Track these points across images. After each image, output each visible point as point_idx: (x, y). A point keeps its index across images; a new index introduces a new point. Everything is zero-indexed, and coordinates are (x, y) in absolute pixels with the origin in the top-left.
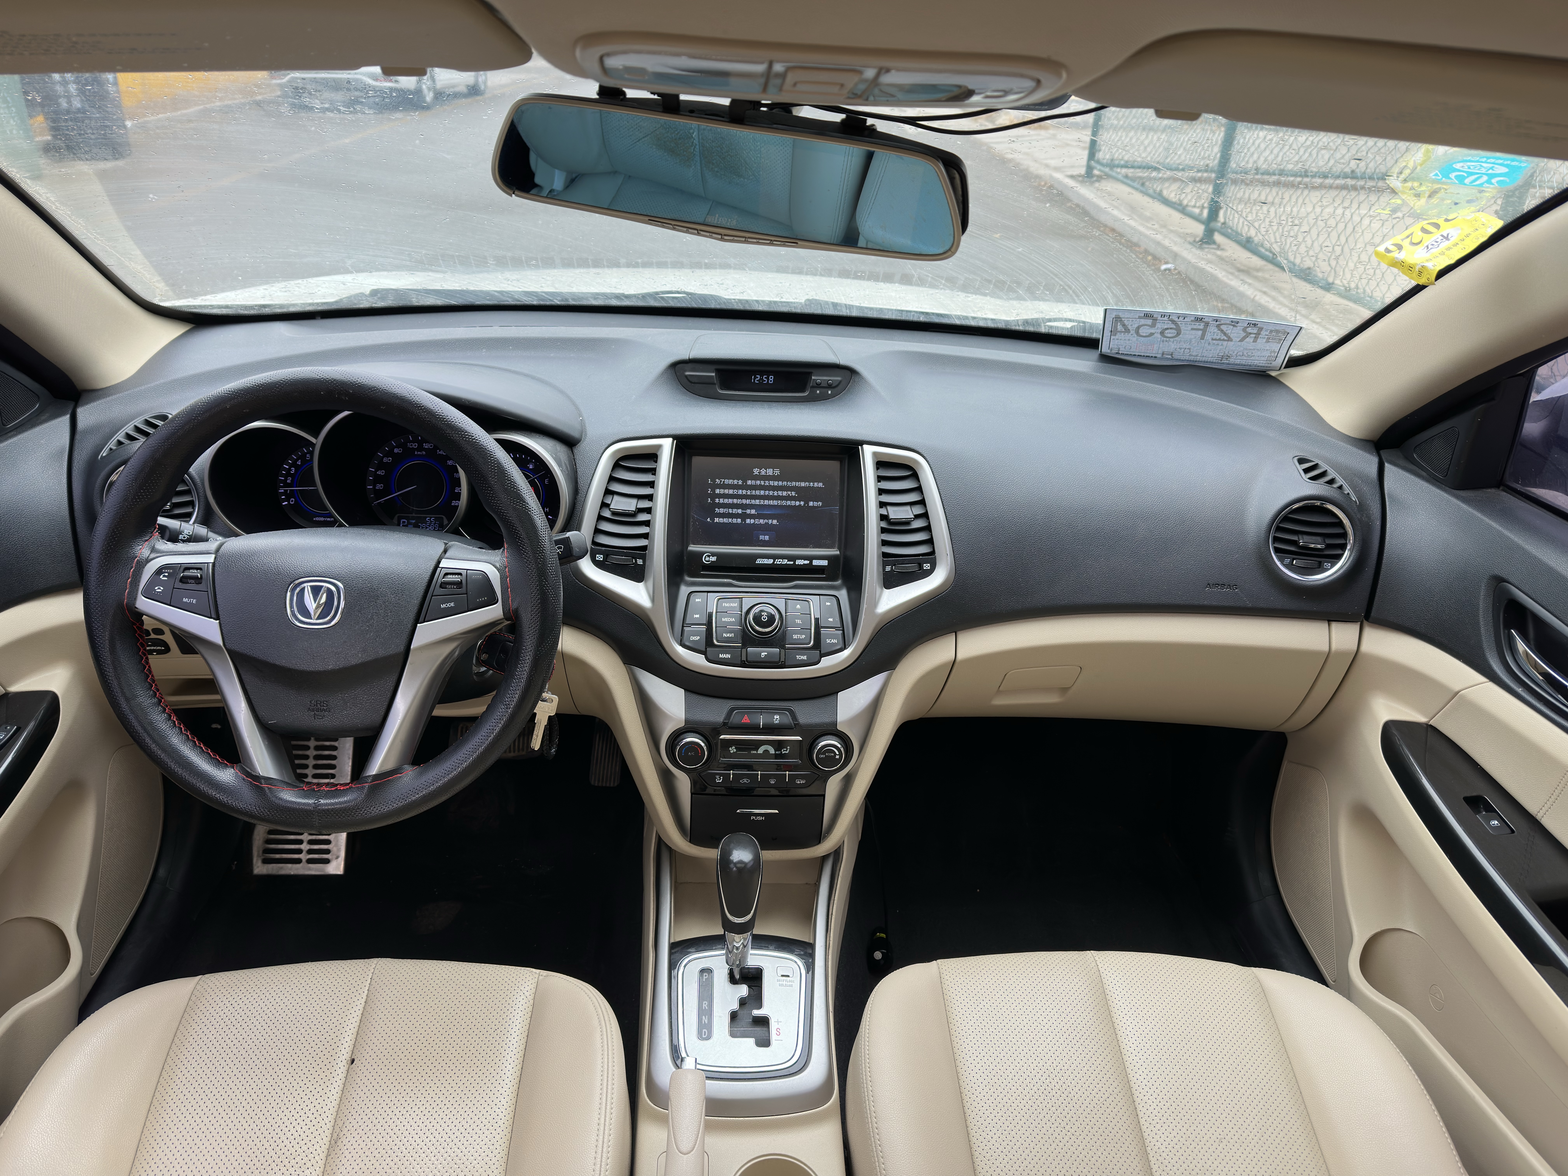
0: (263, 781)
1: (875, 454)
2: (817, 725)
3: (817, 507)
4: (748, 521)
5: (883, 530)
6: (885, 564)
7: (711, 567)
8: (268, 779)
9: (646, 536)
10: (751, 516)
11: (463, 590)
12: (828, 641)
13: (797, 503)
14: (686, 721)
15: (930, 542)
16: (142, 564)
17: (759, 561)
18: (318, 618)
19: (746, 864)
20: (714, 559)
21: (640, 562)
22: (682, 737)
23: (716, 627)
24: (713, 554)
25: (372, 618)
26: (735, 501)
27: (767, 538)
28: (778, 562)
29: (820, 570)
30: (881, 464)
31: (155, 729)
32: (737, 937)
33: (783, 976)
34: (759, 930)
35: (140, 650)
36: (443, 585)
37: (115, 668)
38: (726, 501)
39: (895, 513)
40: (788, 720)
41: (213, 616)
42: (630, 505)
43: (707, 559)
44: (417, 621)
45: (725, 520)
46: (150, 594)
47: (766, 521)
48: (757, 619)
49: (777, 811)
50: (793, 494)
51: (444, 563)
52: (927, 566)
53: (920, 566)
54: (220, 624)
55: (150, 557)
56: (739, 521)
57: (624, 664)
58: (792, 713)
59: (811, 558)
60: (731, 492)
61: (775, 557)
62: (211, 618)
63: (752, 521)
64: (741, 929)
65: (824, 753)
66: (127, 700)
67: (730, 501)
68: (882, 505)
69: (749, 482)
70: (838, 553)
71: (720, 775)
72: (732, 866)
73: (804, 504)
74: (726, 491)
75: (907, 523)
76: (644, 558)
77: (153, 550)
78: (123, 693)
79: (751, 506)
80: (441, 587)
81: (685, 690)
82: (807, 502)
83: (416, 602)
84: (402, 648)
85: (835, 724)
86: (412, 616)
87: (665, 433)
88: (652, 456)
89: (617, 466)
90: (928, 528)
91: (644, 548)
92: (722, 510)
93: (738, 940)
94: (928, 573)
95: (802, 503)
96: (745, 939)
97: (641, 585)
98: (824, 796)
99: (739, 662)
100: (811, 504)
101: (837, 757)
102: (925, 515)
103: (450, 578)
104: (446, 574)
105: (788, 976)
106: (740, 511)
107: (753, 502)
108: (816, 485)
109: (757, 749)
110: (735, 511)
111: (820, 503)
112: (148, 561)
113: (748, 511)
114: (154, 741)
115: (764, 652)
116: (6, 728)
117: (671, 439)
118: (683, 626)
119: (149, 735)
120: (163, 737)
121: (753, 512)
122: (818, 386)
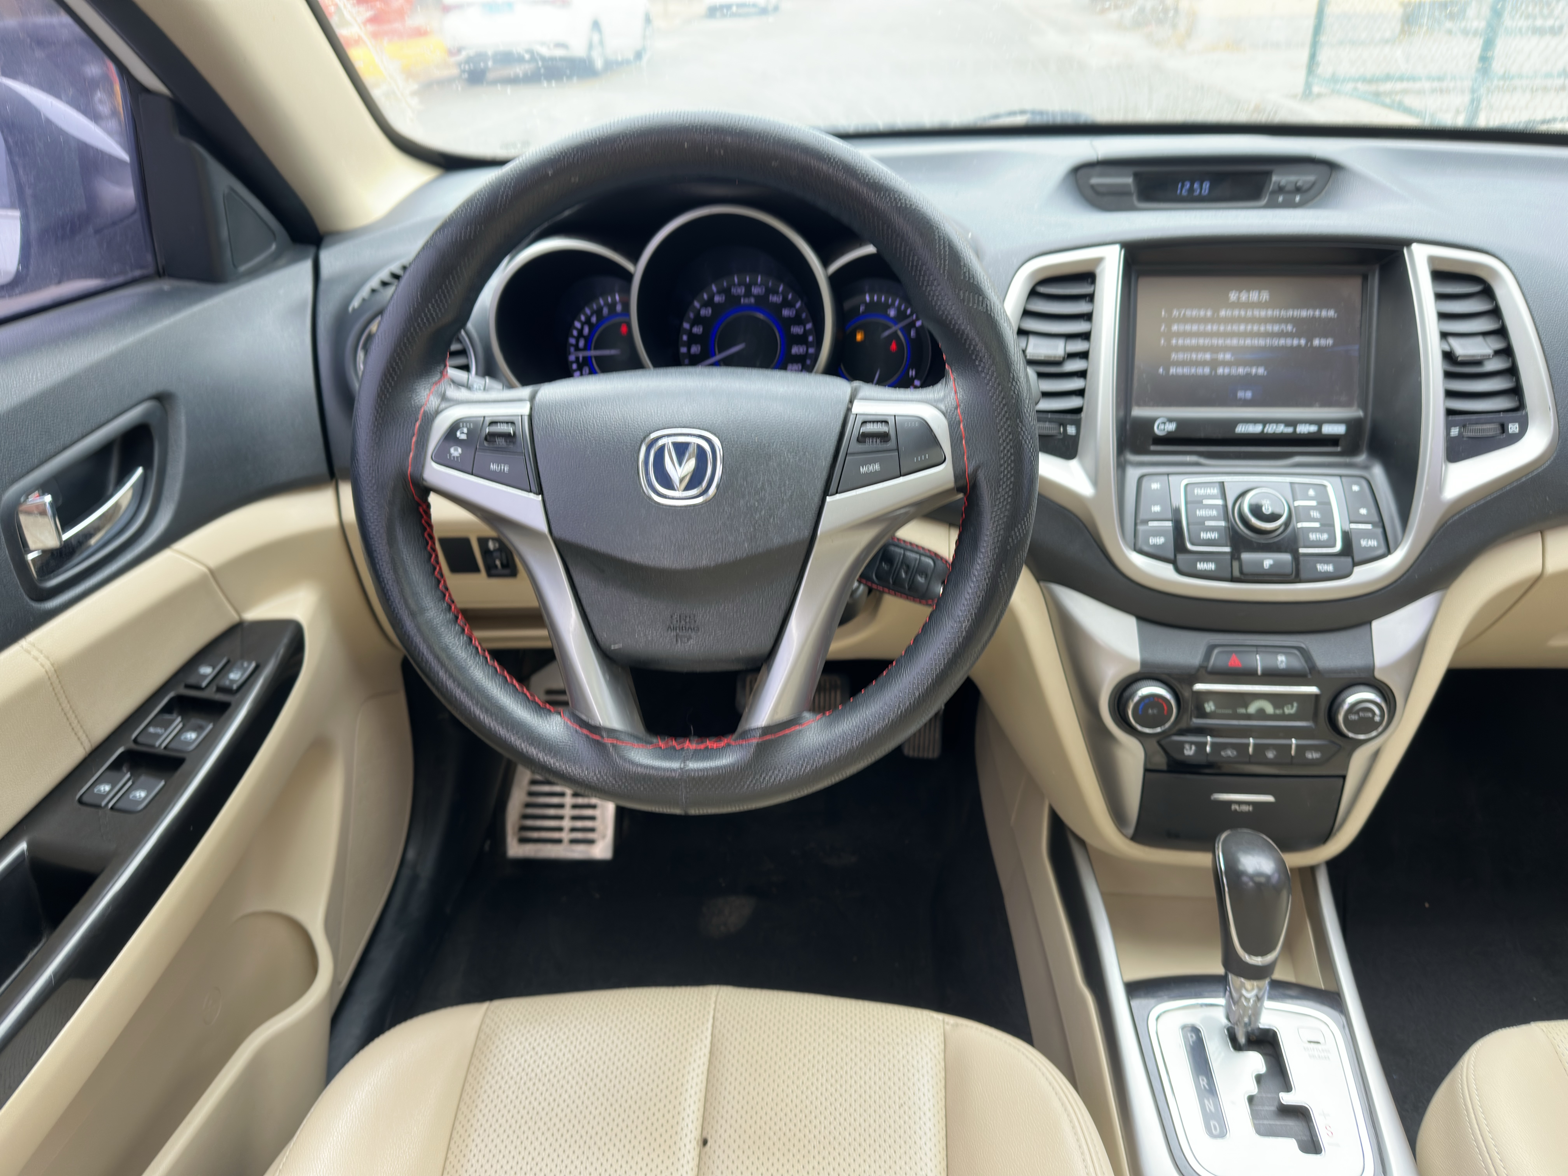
0: (605, 735)
1: (1432, 260)
2: (1343, 671)
3: (1326, 348)
4: (1220, 371)
5: (1448, 375)
6: (1448, 427)
7: (1168, 440)
8: (611, 732)
9: (1080, 393)
10: (1225, 364)
11: (892, 444)
12: (1364, 543)
13: (1295, 342)
14: (1143, 664)
15: (1516, 391)
16: (429, 419)
17: (1241, 429)
18: (687, 488)
19: (1268, 878)
20: (1171, 427)
21: (1071, 430)
22: (1135, 686)
23: (1188, 524)
24: (1170, 420)
25: (763, 488)
26: (1201, 341)
27: (1249, 395)
28: (1271, 429)
29: (1333, 440)
30: (1439, 275)
31: (451, 657)
32: (1248, 984)
33: (1310, 1042)
34: (1278, 974)
35: (427, 543)
36: (863, 438)
37: (395, 570)
38: (1188, 342)
39: (1463, 349)
40: (1295, 662)
41: (533, 488)
42: (1056, 349)
43: (1162, 427)
44: (826, 492)
45: (1186, 371)
46: (443, 459)
47: (1247, 369)
48: (1256, 511)
49: (1269, 798)
50: (1290, 328)
51: (859, 408)
52: (1513, 428)
53: (1503, 428)
54: (544, 501)
55: (440, 409)
56: (1207, 370)
57: (1038, 580)
58: (1305, 653)
59: (1320, 423)
60: (1195, 328)
61: (1265, 422)
62: (531, 491)
63: (1227, 371)
64: (1256, 973)
65: (1357, 713)
66: (413, 615)
67: (1194, 341)
68: (1444, 335)
69: (1223, 313)
70: (1360, 414)
71: (1191, 743)
72: (1245, 879)
73: (1306, 344)
74: (1188, 327)
75: (1478, 363)
76: (1078, 424)
77: (444, 398)
78: (408, 607)
79: (1225, 349)
80: (858, 440)
81: (1140, 618)
82: (1310, 340)
83: (825, 463)
84: (806, 533)
85: (1372, 669)
86: (820, 485)
87: (1108, 239)
88: (1087, 276)
89: (1033, 293)
90: (1512, 371)
91: (1078, 411)
92: (1181, 356)
93: (1249, 989)
94: (1515, 438)
95: (1303, 342)
96: (1260, 989)
97: (1074, 463)
98: (1344, 777)
99: (1229, 575)
100: (1316, 342)
101: (1377, 719)
102: (1507, 352)
103: (870, 428)
104: (864, 422)
105: (1318, 1043)
106: (1208, 356)
107: (1228, 342)
108: (1324, 313)
109: (1246, 706)
110: (1200, 356)
111: (1330, 342)
112: (438, 412)
113: (1221, 356)
114: (451, 676)
115: (1268, 561)
116: (242, 665)
117: (1117, 247)
118: (1136, 524)
119: (443, 665)
120: (462, 669)
121: (1228, 356)
122: (1281, 190)
